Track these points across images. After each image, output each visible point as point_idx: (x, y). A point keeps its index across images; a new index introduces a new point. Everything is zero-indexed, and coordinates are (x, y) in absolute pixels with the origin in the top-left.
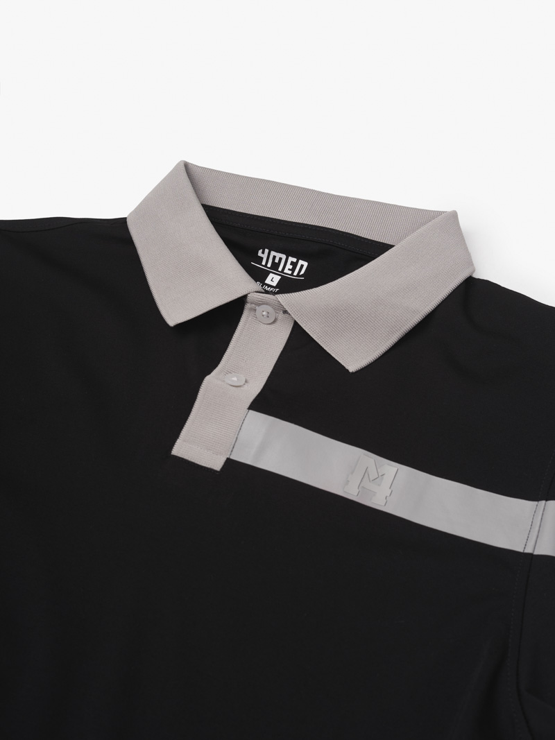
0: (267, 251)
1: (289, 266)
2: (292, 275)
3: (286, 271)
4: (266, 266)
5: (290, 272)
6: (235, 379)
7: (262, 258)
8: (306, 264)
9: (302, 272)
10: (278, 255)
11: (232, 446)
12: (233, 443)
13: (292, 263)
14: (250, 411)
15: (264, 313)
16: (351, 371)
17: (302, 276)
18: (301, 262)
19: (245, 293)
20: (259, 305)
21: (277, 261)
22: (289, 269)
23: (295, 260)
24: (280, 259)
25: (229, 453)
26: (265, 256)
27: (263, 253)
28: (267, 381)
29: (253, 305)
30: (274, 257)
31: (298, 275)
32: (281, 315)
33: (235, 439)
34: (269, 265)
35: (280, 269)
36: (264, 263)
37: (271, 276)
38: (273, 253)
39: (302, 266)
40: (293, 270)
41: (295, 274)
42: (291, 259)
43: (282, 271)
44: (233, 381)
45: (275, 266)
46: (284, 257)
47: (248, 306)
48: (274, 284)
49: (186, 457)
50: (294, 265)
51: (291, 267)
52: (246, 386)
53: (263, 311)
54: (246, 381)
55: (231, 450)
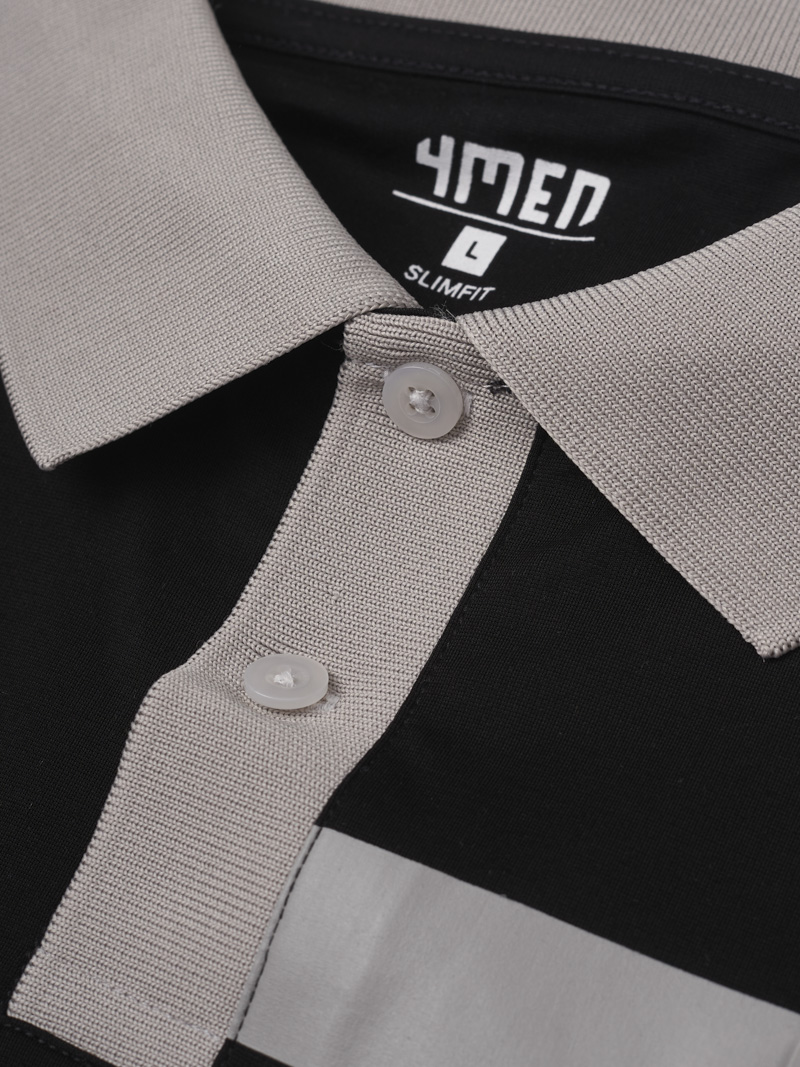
0: (447, 143)
1: (538, 195)
2: (549, 226)
3: (528, 213)
4: (449, 200)
5: (542, 218)
6: (285, 678)
7: (432, 173)
8: (602, 185)
9: (590, 216)
10: (493, 157)
11: (246, 991)
12: (251, 978)
13: (549, 183)
14: (327, 832)
15: (416, 397)
16: (763, 651)
17: (588, 230)
18: (583, 178)
19: (333, 321)
20: (394, 364)
21: (489, 177)
22: (539, 207)
23: (558, 171)
24: (503, 171)
25: (235, 1021)
26: (442, 164)
27: (435, 150)
28: (417, 686)
29: (372, 367)
30: (479, 165)
31: (573, 228)
32: (482, 403)
33: (258, 961)
34: (462, 195)
35: (504, 208)
36: (440, 190)
37: (468, 235)
38: (472, 151)
39: (588, 192)
40: (554, 208)
41: (563, 222)
42: (544, 169)
43: (513, 216)
44: (277, 689)
45: (485, 197)
46: (516, 161)
47: (350, 372)
48: (478, 268)
49: (62, 1032)
50: (558, 189)
51: (545, 198)
52: (328, 709)
53: (409, 387)
54: (333, 686)
55: (240, 1005)
